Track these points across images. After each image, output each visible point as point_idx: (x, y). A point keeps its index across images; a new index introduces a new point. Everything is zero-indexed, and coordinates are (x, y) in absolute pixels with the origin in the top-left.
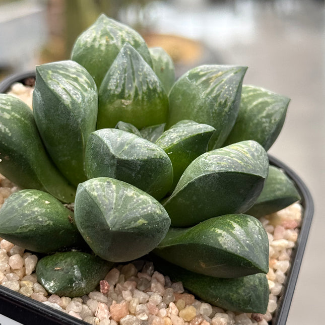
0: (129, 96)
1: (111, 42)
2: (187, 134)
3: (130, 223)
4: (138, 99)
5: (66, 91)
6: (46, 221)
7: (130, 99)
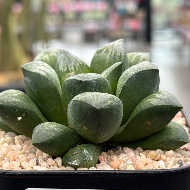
0: (72, 70)
1: (51, 55)
2: (110, 71)
3: (104, 104)
4: (77, 70)
5: (41, 70)
6: (59, 129)
7: (73, 72)
